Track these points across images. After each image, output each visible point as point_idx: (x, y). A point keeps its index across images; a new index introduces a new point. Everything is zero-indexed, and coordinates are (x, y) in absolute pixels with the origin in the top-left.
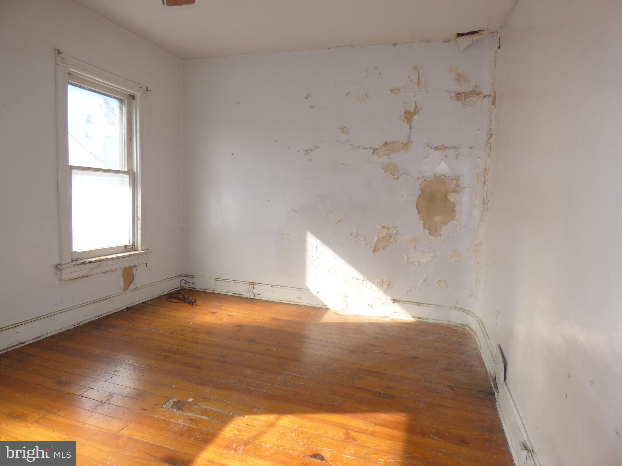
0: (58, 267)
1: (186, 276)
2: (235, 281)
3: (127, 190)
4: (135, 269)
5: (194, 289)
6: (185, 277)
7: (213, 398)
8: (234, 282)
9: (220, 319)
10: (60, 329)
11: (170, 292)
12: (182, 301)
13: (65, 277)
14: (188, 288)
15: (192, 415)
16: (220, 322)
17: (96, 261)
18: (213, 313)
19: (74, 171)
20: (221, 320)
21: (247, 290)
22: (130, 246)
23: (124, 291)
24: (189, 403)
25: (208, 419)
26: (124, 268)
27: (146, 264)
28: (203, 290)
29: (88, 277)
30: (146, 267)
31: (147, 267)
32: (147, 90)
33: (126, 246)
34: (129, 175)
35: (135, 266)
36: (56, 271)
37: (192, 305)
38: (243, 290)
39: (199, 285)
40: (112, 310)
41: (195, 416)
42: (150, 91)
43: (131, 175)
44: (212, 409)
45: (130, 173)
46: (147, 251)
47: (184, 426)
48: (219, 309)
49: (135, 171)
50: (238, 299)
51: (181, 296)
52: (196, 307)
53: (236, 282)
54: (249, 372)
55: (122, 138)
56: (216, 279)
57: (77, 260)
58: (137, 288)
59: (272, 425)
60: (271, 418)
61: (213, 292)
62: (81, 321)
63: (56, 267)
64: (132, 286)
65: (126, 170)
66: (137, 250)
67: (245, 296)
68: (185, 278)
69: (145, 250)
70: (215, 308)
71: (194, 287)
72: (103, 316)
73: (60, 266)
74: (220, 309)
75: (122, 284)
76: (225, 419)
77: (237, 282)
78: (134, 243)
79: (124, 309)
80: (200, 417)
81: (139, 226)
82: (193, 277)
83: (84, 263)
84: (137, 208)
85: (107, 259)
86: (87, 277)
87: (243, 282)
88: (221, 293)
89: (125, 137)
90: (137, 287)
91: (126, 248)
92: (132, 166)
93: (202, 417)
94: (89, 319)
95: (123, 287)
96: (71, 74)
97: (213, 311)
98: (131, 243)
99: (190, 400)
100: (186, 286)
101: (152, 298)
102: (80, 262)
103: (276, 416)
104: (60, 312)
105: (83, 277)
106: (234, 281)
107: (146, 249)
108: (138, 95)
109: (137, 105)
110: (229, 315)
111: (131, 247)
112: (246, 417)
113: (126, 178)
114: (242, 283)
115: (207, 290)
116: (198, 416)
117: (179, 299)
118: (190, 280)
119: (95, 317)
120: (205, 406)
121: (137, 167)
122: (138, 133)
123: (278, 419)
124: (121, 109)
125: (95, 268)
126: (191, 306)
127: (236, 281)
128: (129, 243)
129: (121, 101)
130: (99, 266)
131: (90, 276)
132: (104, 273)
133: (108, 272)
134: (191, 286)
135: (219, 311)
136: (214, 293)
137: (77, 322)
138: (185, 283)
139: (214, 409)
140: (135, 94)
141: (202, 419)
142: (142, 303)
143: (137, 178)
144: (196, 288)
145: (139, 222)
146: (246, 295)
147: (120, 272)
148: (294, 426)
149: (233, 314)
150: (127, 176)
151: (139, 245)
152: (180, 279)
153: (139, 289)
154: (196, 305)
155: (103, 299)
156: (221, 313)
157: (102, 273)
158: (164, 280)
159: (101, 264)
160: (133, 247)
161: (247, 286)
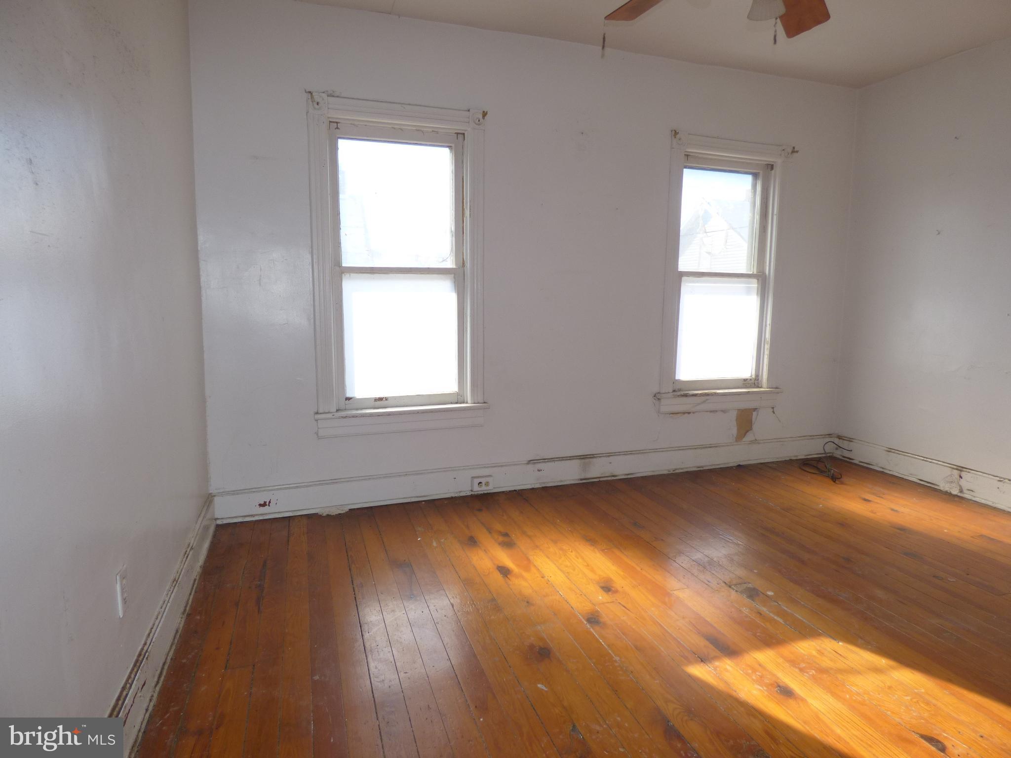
0: (657, 397)
1: (840, 437)
2: (925, 459)
3: (754, 301)
4: (755, 413)
5: (851, 461)
6: (838, 439)
7: (802, 603)
8: (923, 460)
9: (872, 512)
10: (653, 471)
11: (808, 457)
12: (821, 472)
13: (664, 409)
14: (841, 458)
15: (764, 610)
16: (871, 515)
17: (701, 395)
18: (865, 500)
19: (684, 279)
20: (875, 513)
21: (947, 477)
22: (751, 379)
23: (736, 441)
24: (767, 596)
25: (783, 623)
26: (739, 410)
27: (773, 408)
28: (865, 465)
29: (690, 415)
30: (772, 413)
31: (774, 413)
32: (793, 152)
33: (745, 380)
34: (758, 279)
35: (756, 409)
36: (654, 401)
37: (835, 482)
38: (939, 477)
39: (860, 454)
40: (718, 463)
41: (767, 612)
42: (797, 152)
43: (760, 279)
44: (795, 615)
45: (760, 277)
46: (776, 389)
47: (746, 616)
48: (879, 497)
49: (767, 273)
50: (927, 490)
51: (820, 466)
52: (840, 486)
53: (925, 461)
54: (879, 593)
55: (753, 227)
56: (889, 450)
57: (680, 390)
58: (755, 442)
59: (877, 670)
60: (883, 662)
61: (881, 470)
62: (678, 467)
63: (655, 396)
64: (749, 437)
65: (755, 273)
66: (761, 387)
67: (942, 489)
68: (836, 441)
69: (772, 388)
70: (873, 494)
71: (850, 457)
72: (705, 468)
73: (659, 394)
74: (882, 497)
75: (734, 431)
76: (806, 632)
77: (928, 460)
78: (757, 376)
79: (734, 467)
80: (773, 616)
81: (767, 352)
82: (850, 440)
83: (686, 395)
84: (766, 325)
85: (716, 394)
86: (689, 413)
87: (939, 463)
88: (897, 474)
89: (757, 225)
90: (756, 440)
91: (745, 383)
92: (763, 267)
93: (776, 618)
94: (687, 468)
95: (735, 436)
96: (689, 155)
97: (867, 498)
98: (754, 377)
99: (770, 593)
100: (838, 454)
101: (777, 460)
102: (682, 393)
103: (892, 663)
104: (655, 450)
105: (684, 413)
106: (922, 458)
107: (775, 387)
108: (778, 161)
109: (777, 176)
110: (892, 510)
111: (753, 381)
112: (840, 643)
113: (754, 284)
114: (937, 464)
115: (871, 465)
116: (771, 614)
117: (818, 469)
118: (845, 444)
119: (695, 467)
120: (786, 607)
121: (770, 268)
122: (775, 217)
123: (893, 668)
124: (754, 186)
125: (699, 404)
126: (833, 483)
127: (927, 458)
128: (751, 377)
129: (755, 176)
130: (704, 402)
131: (694, 413)
132: (711, 411)
133: (717, 411)
134: (847, 454)
135: (878, 500)
136: (882, 473)
137: (674, 467)
138: (837, 449)
139: (798, 616)
140: (775, 162)
141: (775, 620)
142: (762, 463)
143: (769, 284)
144: (852, 459)
145: (767, 347)
146: (944, 486)
147: (733, 415)
148: (917, 689)
149: (901, 509)
150: (755, 281)
151: (765, 380)
152: (828, 440)
153: (759, 443)
154: (842, 483)
155: (707, 446)
156: (877, 503)
157: (709, 413)
158: (801, 437)
159: (707, 400)
160: (754, 382)
161: (948, 471)
